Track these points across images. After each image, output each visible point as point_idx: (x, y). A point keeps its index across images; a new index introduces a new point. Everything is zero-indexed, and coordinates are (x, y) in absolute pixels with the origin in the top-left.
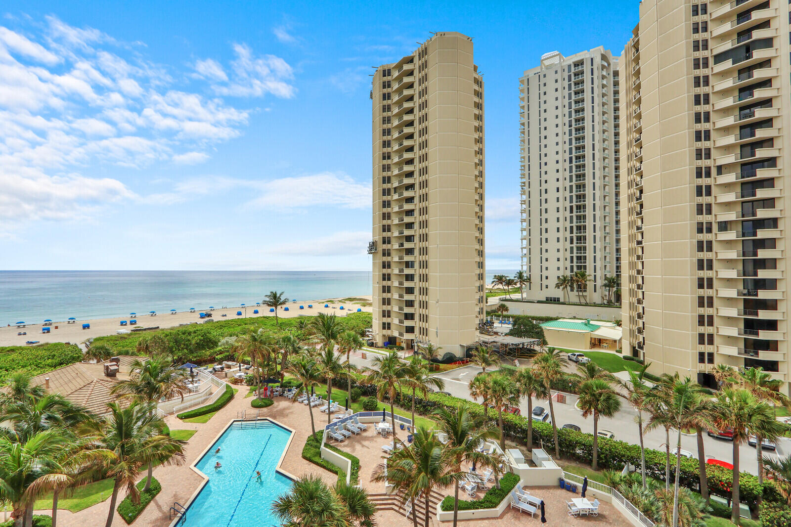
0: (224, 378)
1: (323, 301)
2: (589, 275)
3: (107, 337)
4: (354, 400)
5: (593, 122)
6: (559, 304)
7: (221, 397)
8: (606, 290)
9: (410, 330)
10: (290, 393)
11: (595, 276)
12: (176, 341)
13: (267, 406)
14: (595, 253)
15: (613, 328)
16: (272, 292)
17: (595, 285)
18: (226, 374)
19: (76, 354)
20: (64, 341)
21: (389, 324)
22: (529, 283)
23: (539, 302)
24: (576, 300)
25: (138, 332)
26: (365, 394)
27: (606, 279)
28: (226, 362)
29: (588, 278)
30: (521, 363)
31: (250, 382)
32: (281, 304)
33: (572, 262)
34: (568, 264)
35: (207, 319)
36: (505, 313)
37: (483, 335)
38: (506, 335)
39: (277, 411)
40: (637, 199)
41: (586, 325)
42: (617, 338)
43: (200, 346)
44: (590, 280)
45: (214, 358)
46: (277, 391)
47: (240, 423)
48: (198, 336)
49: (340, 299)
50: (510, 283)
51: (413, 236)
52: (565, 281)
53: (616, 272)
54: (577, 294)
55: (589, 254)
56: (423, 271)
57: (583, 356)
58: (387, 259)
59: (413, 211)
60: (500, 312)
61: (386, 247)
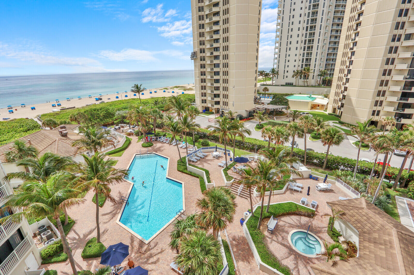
0: (122, 133)
1: (162, 88)
2: (311, 70)
3: (48, 114)
4: (196, 141)
6: (292, 86)
7: (125, 143)
8: (319, 78)
9: (218, 103)
10: (160, 139)
12: (92, 115)
13: (150, 146)
14: (316, 56)
15: (323, 99)
16: (135, 85)
17: (314, 75)
18: (123, 131)
19: (35, 124)
20: (25, 117)
21: (205, 100)
22: (277, 75)
23: (282, 85)
24: (302, 84)
25: (64, 110)
26: (201, 137)
27: (320, 71)
28: (120, 124)
29: (311, 71)
30: (276, 118)
31: (137, 134)
32: (141, 91)
33: (303, 62)
34: (300, 63)
35: (100, 101)
36: (267, 92)
37: (256, 105)
38: (268, 104)
39: (156, 148)
41: (309, 97)
42: (325, 104)
43: (105, 117)
45: (113, 122)
46: (153, 138)
47: (140, 155)
48: (103, 111)
49: (171, 87)
50: (267, 75)
51: (219, 47)
52: (298, 73)
53: (325, 67)
54: (303, 80)
55: (313, 57)
56: (225, 69)
57: (308, 113)
58: (203, 62)
59: (219, 30)
60: (264, 92)
61: (202, 55)
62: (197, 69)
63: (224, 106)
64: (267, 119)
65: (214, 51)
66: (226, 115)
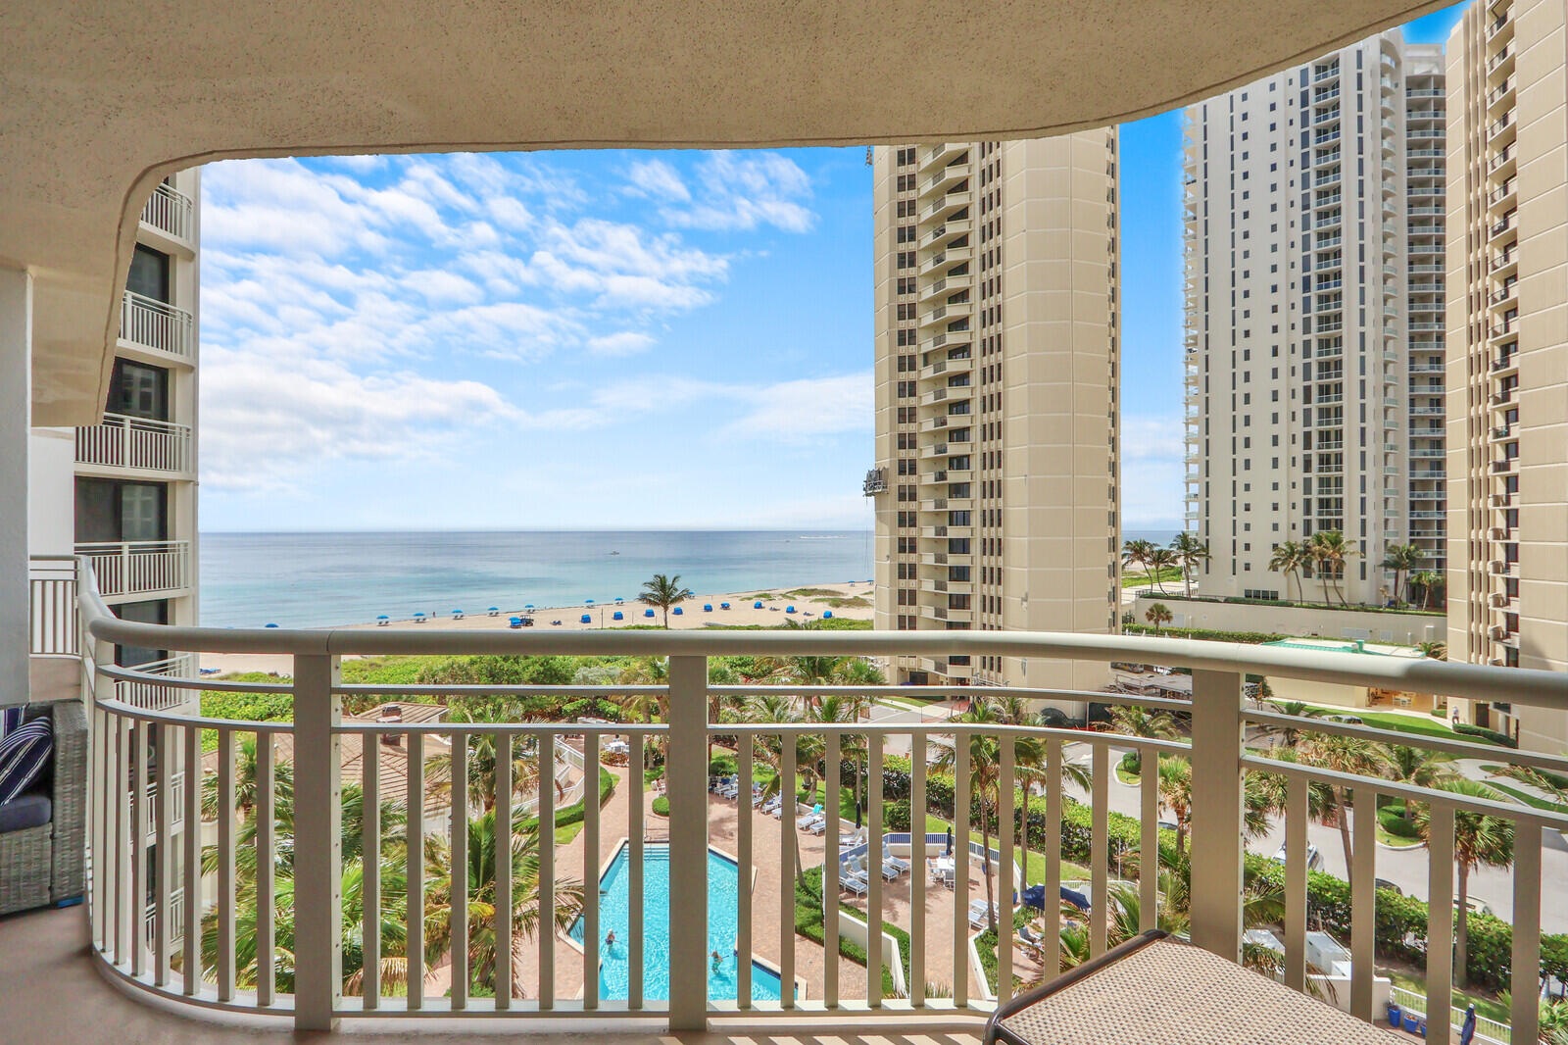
2: (1350, 542)
6: (1276, 605)
8: (1389, 575)
9: (960, 657)
10: (728, 787)
11: (1363, 543)
14: (1363, 491)
16: (657, 576)
17: (1363, 565)
22: (1204, 559)
23: (1227, 601)
24: (1319, 597)
26: (887, 792)
27: (1390, 550)
28: (584, 719)
29: (1349, 548)
32: (674, 601)
33: (1308, 510)
34: (1299, 516)
36: (1163, 625)
37: (1119, 672)
38: (1173, 672)
40: (1497, 368)
41: (1355, 653)
44: (1351, 553)
45: (560, 709)
48: (532, 664)
49: (784, 591)
50: (1160, 558)
51: (968, 456)
52: (1292, 554)
53: (1412, 534)
54: (1321, 582)
55: (1350, 494)
56: (991, 532)
57: (1357, 720)
58: (907, 506)
59: (967, 401)
60: (1152, 622)
61: (906, 480)
62: (886, 529)
63: (985, 672)
65: (951, 467)
66: (994, 706)
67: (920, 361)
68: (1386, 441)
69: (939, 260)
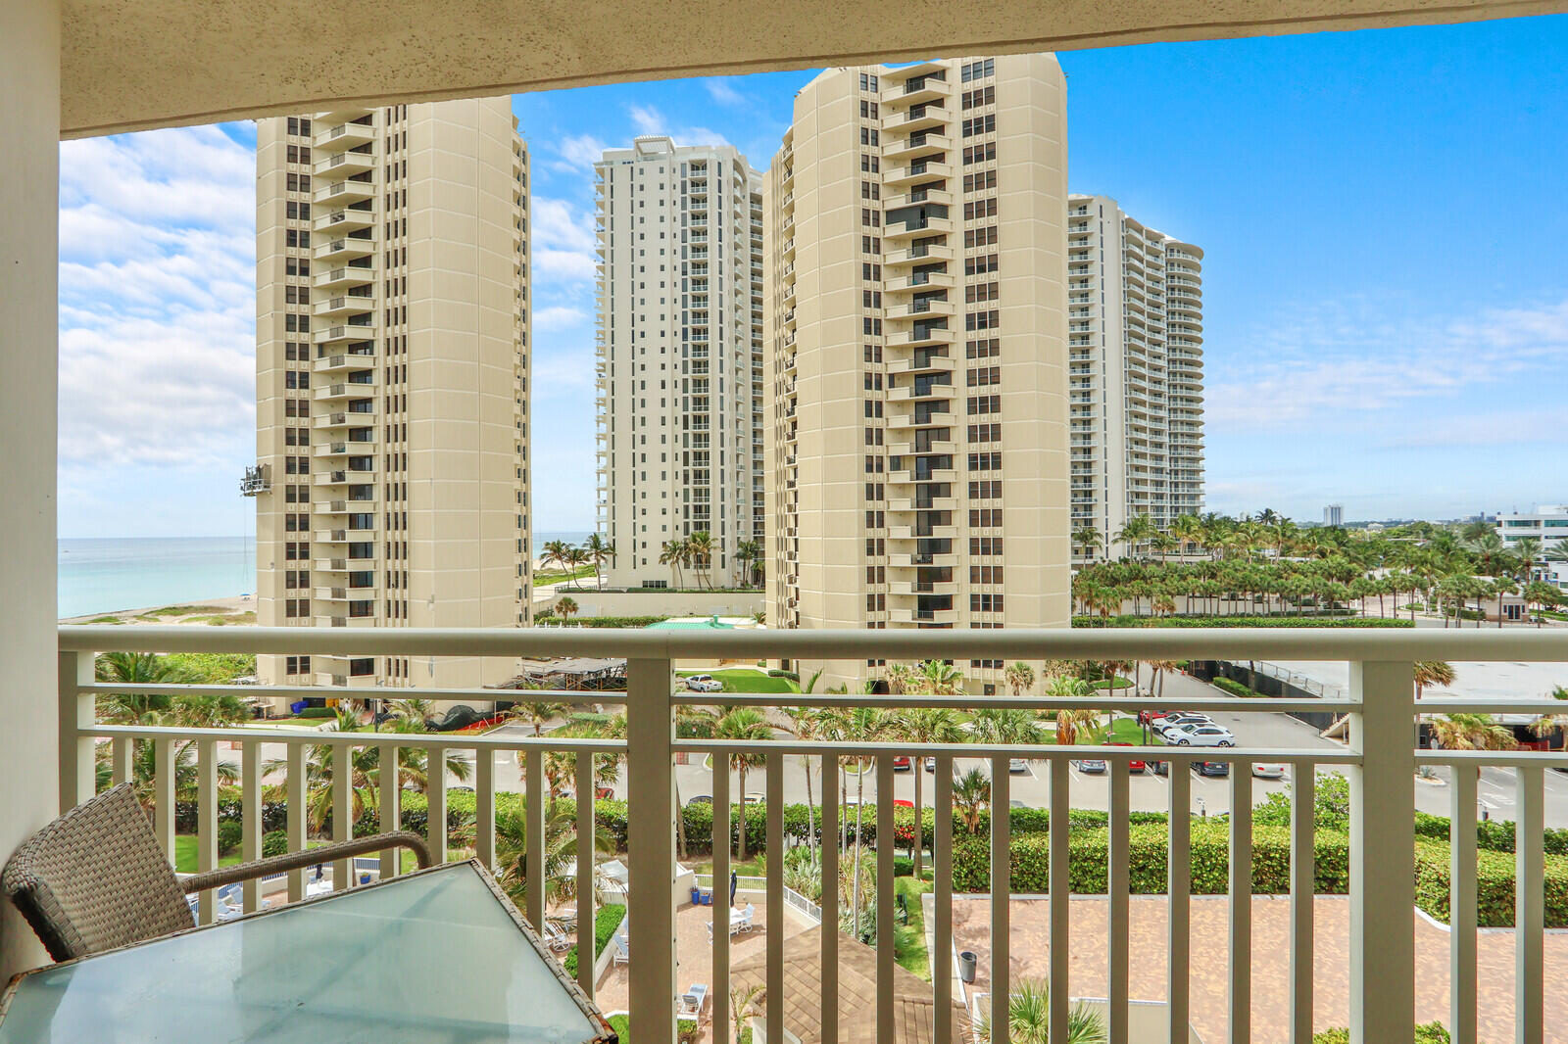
2: (713, 540)
5: (721, 273)
6: (665, 592)
8: (739, 565)
9: (364, 667)
11: (723, 539)
14: (723, 500)
17: (723, 556)
21: (304, 662)
22: (611, 556)
23: (630, 591)
24: (694, 583)
27: (740, 545)
29: (713, 544)
30: (605, 705)
33: (687, 516)
34: (680, 520)
36: (571, 615)
37: (528, 664)
40: (788, 414)
41: (712, 625)
44: (715, 548)
49: (140, 613)
50: (576, 556)
52: (676, 550)
53: (755, 533)
54: (695, 572)
55: (714, 502)
56: (397, 536)
57: (709, 678)
58: (297, 508)
59: (369, 400)
60: (561, 614)
61: (296, 479)
62: (271, 534)
63: (391, 679)
64: (562, 711)
65: (350, 467)
66: (395, 712)
67: (313, 352)
68: (737, 462)
69: (338, 247)
